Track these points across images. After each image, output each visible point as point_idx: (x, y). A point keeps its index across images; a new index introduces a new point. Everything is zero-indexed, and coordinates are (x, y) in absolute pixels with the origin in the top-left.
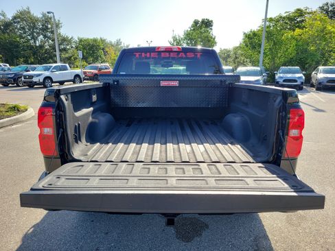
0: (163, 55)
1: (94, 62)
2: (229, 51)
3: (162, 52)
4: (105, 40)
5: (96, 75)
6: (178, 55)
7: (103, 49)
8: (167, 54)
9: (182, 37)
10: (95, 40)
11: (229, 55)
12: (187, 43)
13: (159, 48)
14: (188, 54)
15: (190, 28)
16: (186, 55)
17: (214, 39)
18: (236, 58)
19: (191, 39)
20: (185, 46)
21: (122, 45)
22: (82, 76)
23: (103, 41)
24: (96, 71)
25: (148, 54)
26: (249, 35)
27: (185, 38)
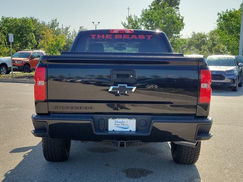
0: (116, 37)
1: (22, 48)
2: (204, 36)
3: (116, 34)
4: (36, 20)
5: (27, 64)
6: (130, 36)
7: (34, 32)
8: (121, 36)
9: (139, 17)
10: (24, 21)
11: (204, 41)
12: (146, 26)
13: (113, 30)
14: (139, 36)
15: (149, 6)
16: (137, 36)
17: (182, 20)
18: (214, 45)
19: (151, 21)
20: (143, 28)
21: (60, 27)
22: (10, 65)
23: (34, 21)
24: (27, 60)
25: (103, 35)
26: (225, 16)
27: (144, 19)
